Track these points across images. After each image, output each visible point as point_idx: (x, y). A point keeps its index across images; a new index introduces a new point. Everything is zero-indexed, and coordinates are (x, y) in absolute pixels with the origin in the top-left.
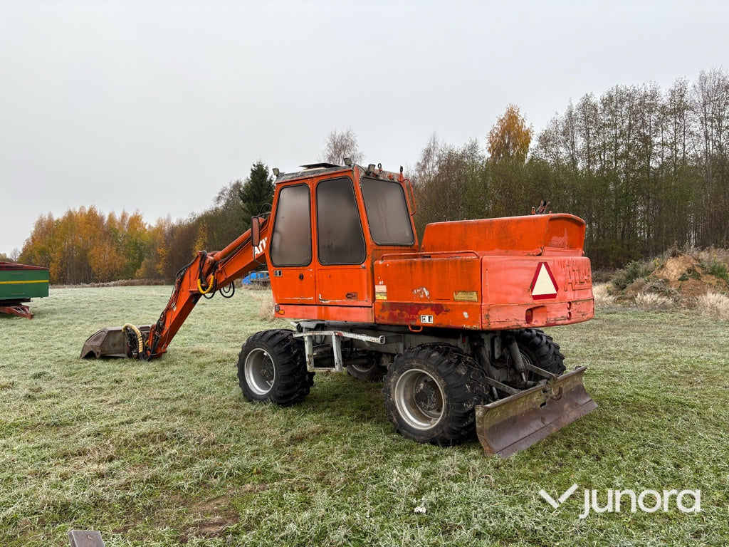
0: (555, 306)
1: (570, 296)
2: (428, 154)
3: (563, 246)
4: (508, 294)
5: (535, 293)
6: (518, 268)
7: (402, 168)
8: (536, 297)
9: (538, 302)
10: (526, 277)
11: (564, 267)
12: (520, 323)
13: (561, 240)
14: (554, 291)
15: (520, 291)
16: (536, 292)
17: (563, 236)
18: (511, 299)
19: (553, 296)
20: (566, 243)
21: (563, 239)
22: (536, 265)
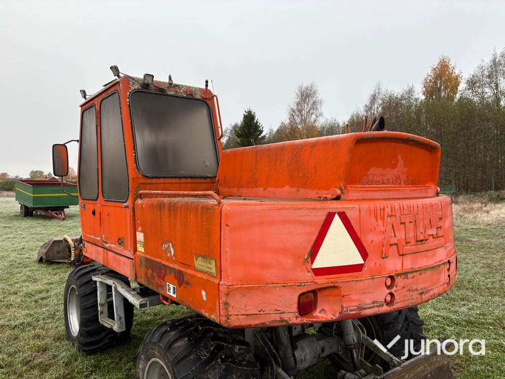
0: (360, 285)
1: (394, 265)
2: (374, 98)
3: (397, 181)
4: (265, 266)
5: (318, 263)
6: (285, 222)
7: (207, 82)
8: (319, 272)
9: (322, 281)
10: (304, 239)
11: (383, 219)
12: (285, 317)
13: (390, 173)
14: (358, 260)
15: (288, 261)
16: (320, 262)
17: (394, 166)
18: (271, 275)
19: (357, 268)
20: (404, 177)
21: (395, 172)
22: (322, 217)
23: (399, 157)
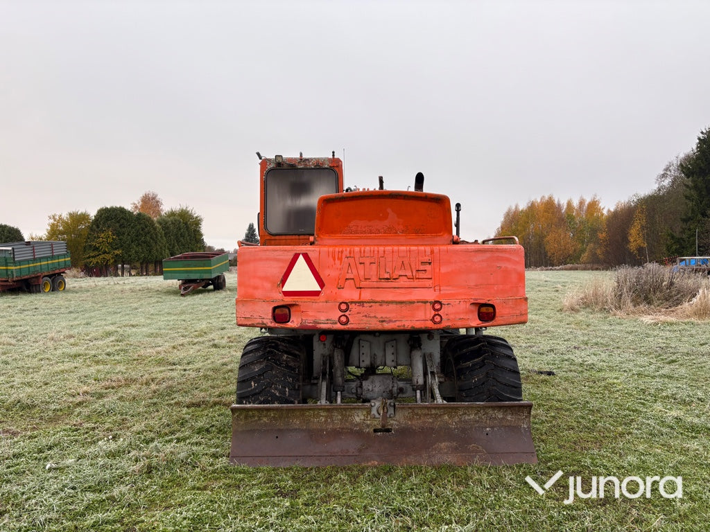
0: (315, 305)
1: (350, 294)
3: (390, 230)
4: (256, 288)
5: (287, 288)
6: (267, 259)
7: (333, 152)
8: (287, 294)
9: (288, 300)
10: (277, 270)
11: (340, 259)
12: (265, 321)
13: (378, 224)
14: (317, 288)
15: (268, 285)
16: (288, 287)
18: (258, 294)
19: (315, 294)
20: (401, 227)
22: (290, 256)
23: (389, 210)
